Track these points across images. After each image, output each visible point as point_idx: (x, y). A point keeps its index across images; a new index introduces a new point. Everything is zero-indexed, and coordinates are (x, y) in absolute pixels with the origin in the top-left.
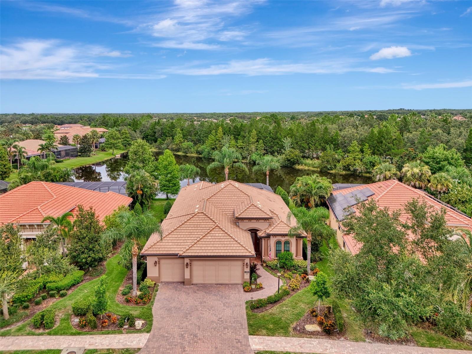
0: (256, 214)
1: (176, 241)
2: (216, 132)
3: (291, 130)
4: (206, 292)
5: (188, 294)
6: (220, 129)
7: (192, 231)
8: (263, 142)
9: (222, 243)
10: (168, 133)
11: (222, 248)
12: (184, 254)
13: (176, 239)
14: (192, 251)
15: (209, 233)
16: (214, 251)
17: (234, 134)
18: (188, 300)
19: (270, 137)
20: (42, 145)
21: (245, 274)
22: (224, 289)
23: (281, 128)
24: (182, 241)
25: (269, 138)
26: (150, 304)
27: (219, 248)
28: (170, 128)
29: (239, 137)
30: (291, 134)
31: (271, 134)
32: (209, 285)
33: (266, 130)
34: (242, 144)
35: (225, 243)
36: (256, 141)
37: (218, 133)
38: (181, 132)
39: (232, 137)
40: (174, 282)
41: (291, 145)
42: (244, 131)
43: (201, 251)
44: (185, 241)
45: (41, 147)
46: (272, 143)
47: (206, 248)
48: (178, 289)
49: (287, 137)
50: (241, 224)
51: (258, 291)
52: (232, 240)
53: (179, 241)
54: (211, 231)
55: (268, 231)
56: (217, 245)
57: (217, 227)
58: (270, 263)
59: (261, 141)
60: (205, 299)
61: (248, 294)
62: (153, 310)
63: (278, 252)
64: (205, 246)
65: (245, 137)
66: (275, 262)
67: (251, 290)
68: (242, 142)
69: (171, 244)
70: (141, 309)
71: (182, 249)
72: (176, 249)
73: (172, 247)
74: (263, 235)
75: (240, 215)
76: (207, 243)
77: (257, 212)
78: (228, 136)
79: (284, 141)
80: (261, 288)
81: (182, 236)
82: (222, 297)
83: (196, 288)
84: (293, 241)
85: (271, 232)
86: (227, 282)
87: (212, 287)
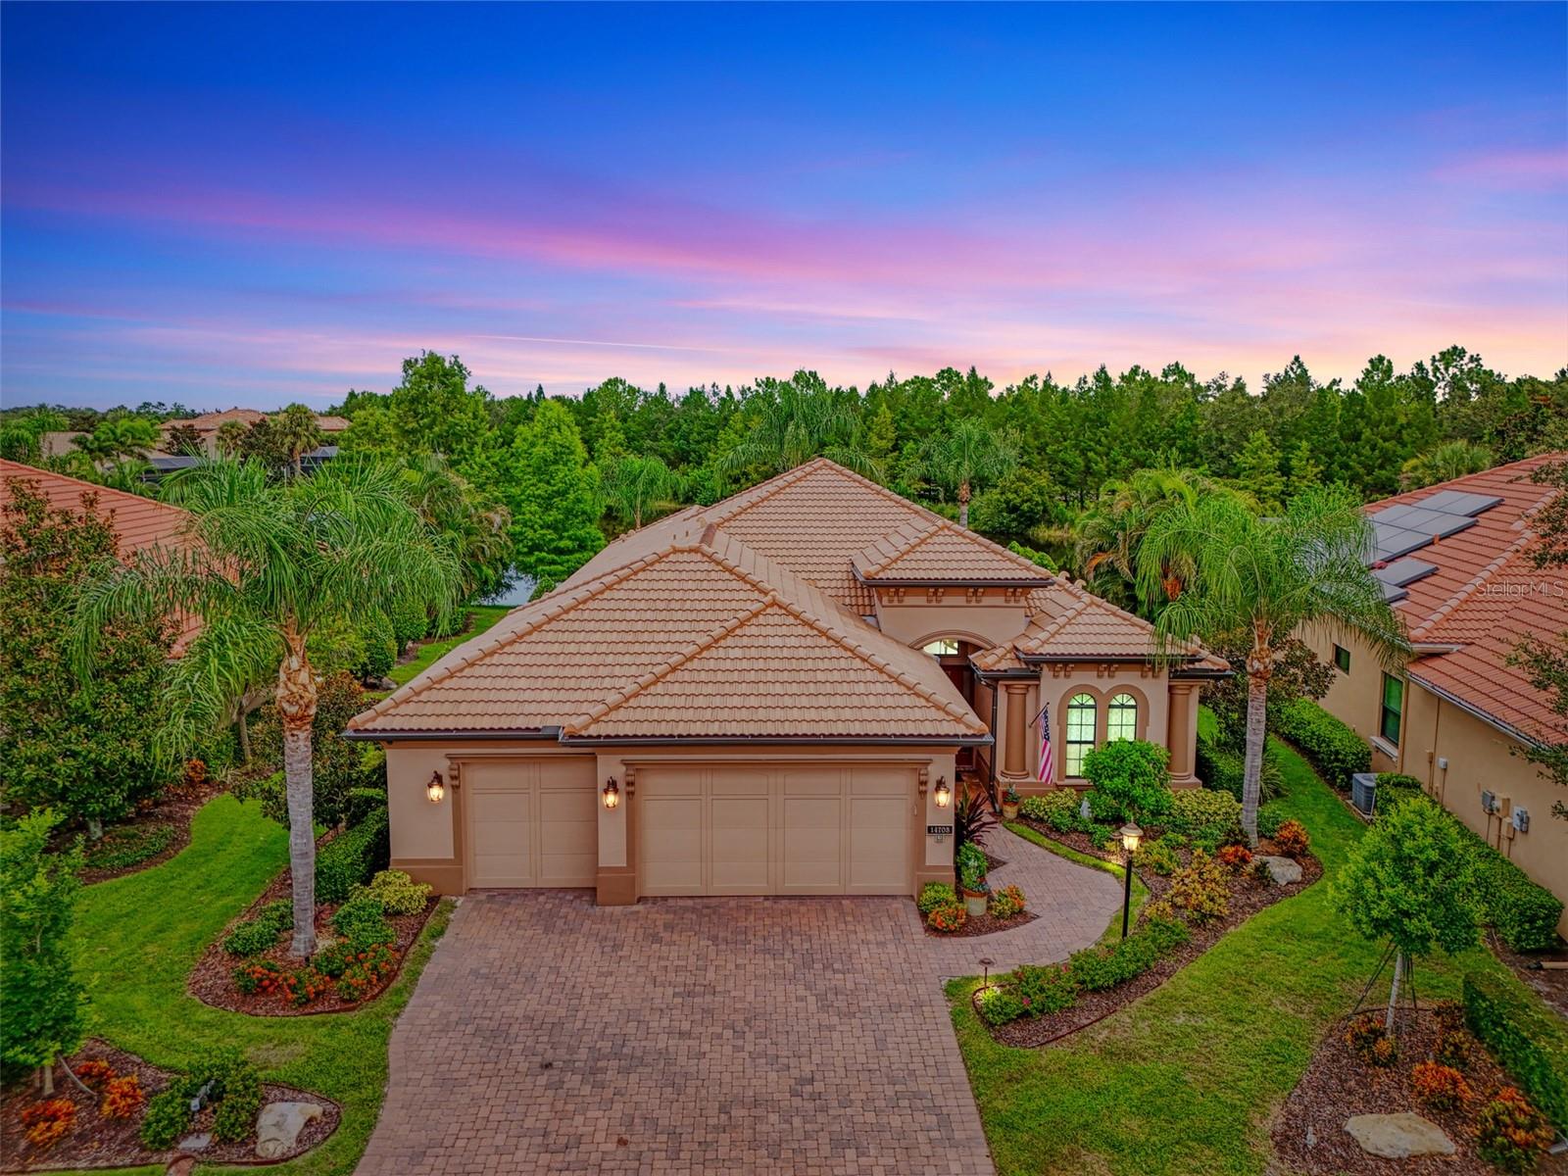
1: (551, 672)
4: (715, 939)
5: (616, 947)
7: (639, 626)
9: (803, 676)
11: (804, 701)
12: (593, 730)
13: (552, 660)
14: (639, 715)
15: (729, 633)
16: (761, 714)
18: (610, 980)
21: (930, 840)
22: (814, 923)
24: (584, 671)
26: (381, 1005)
27: (788, 701)
30: (1020, 417)
32: (732, 903)
33: (928, 408)
35: (820, 676)
36: (890, 445)
38: (618, 424)
41: (1022, 455)
43: (690, 714)
44: (602, 671)
47: (717, 701)
48: (560, 923)
51: (1006, 928)
52: (858, 664)
53: (568, 671)
54: (741, 625)
55: (1028, 647)
56: (778, 689)
57: (776, 609)
58: (1038, 804)
59: (910, 445)
60: (711, 975)
61: (949, 944)
62: (395, 1036)
63: (1075, 747)
64: (710, 689)
66: (1068, 799)
67: (968, 927)
69: (523, 683)
70: (323, 1030)
71: (585, 707)
72: (550, 708)
73: (528, 695)
74: (1003, 666)
75: (884, 568)
76: (720, 676)
80: (1019, 916)
81: (588, 648)
82: (808, 963)
83: (662, 919)
84: (1155, 693)
85: (1048, 649)
86: (832, 886)
87: (748, 910)
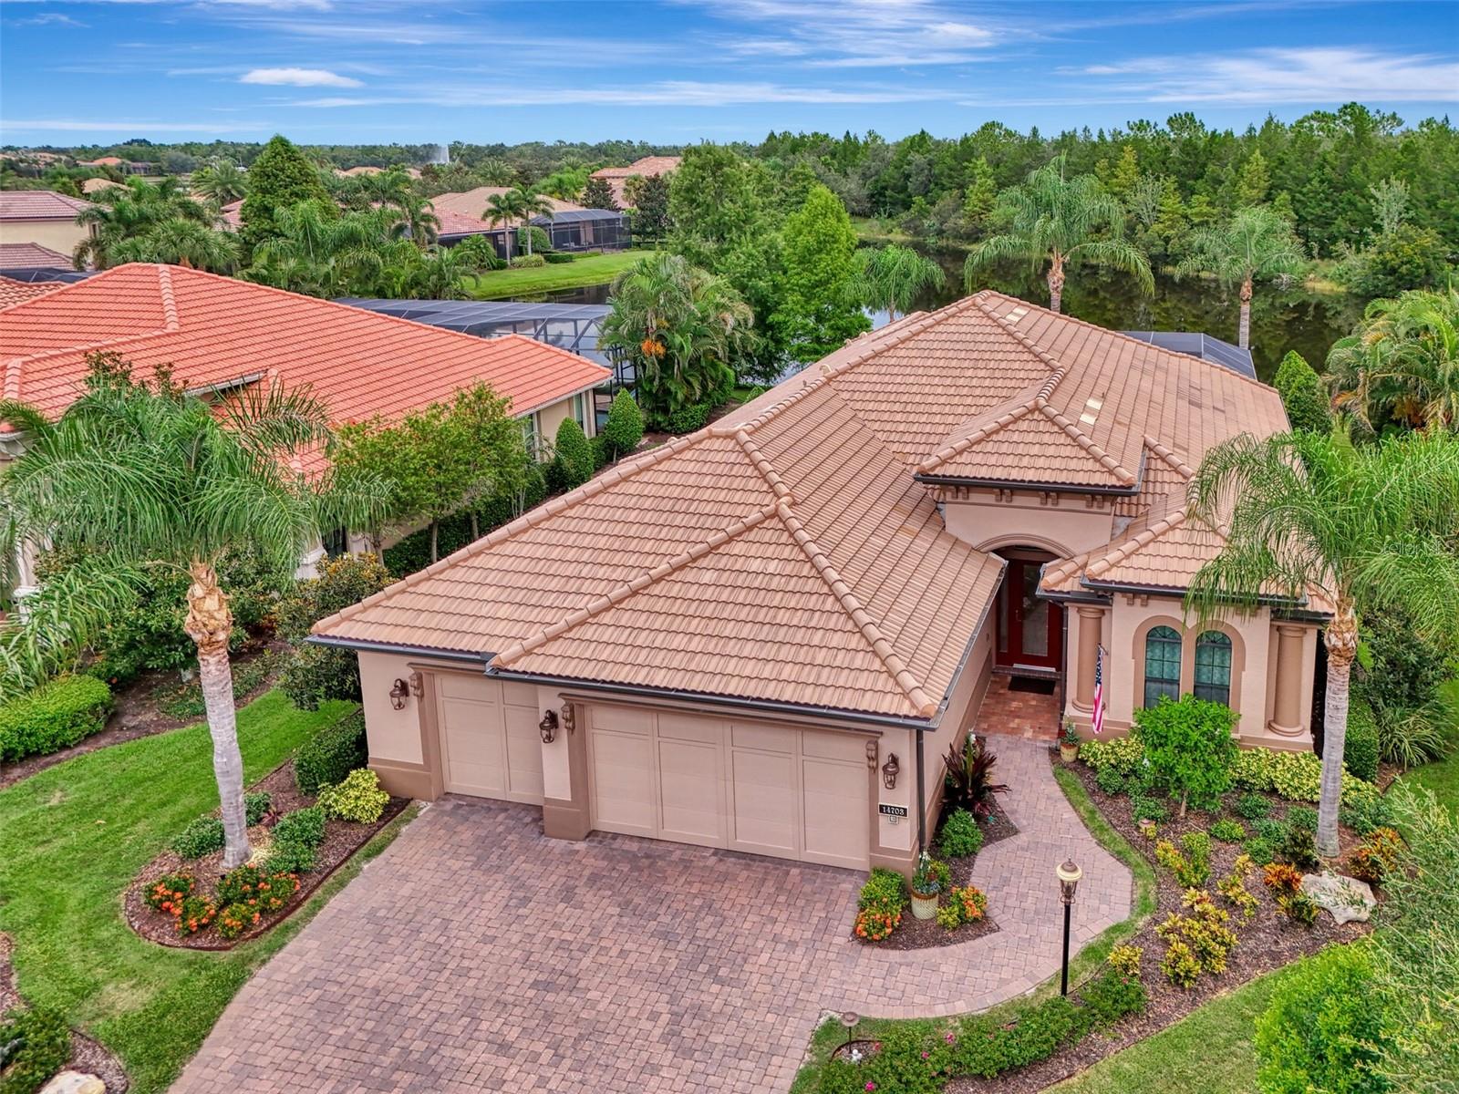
0: (1041, 462)
2: (1112, 166)
3: (1413, 152)
4: (625, 906)
5: (523, 901)
6: (1129, 156)
8: (1293, 199)
10: (950, 177)
12: (521, 664)
14: (575, 649)
15: (713, 549)
17: (1178, 173)
18: (486, 950)
19: (1322, 182)
20: (494, 199)
21: (883, 820)
23: (1369, 144)
25: (1315, 182)
28: (955, 158)
29: (1199, 184)
30: (1408, 167)
31: (1328, 169)
33: (1307, 155)
34: (1205, 209)
36: (1262, 195)
37: (1117, 172)
38: (990, 170)
39: (1171, 183)
40: (504, 806)
41: (1407, 209)
42: (1220, 159)
43: (623, 654)
45: (492, 206)
46: (1329, 204)
47: (660, 640)
49: (1393, 177)
50: (959, 517)
51: (949, 941)
54: (730, 539)
55: (1095, 567)
57: (773, 523)
58: (1097, 750)
59: (1285, 195)
62: (243, 992)
63: (1156, 686)
64: (659, 623)
65: (1221, 182)
66: (1130, 750)
67: (901, 936)
68: (1210, 204)
74: (1071, 586)
75: (944, 462)
76: (678, 607)
77: (1051, 451)
78: (1157, 179)
79: (1378, 195)
80: (974, 925)
84: (1254, 634)
85: (1115, 575)
86: (785, 850)
